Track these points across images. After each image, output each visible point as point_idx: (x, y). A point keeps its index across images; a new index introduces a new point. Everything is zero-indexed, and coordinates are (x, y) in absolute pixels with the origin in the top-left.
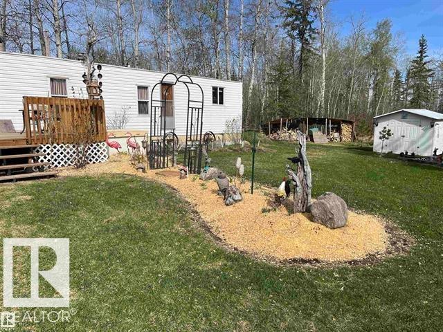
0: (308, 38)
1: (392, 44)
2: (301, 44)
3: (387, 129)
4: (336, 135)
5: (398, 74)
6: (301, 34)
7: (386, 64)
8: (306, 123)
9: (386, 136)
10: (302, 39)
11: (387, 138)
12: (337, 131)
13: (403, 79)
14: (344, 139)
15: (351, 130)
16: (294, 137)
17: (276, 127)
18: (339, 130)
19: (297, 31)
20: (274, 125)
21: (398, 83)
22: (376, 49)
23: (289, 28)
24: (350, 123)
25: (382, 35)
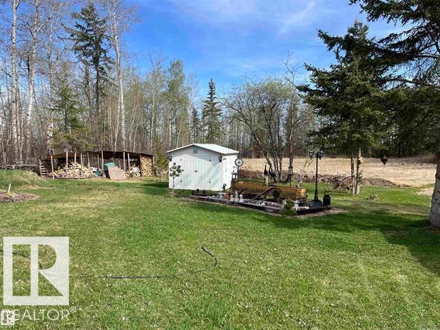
0: (104, 66)
1: (186, 84)
2: (96, 72)
3: (177, 165)
4: (135, 169)
5: (195, 113)
6: (96, 61)
7: (183, 101)
8: (100, 157)
9: (177, 173)
10: (96, 66)
11: (178, 176)
12: (137, 166)
13: (200, 117)
14: (144, 174)
15: (151, 165)
16: (86, 173)
17: (61, 161)
18: (138, 164)
19: (91, 58)
20: (59, 159)
21: (195, 120)
22: (173, 86)
23: (81, 52)
24: (150, 157)
25: (177, 75)
